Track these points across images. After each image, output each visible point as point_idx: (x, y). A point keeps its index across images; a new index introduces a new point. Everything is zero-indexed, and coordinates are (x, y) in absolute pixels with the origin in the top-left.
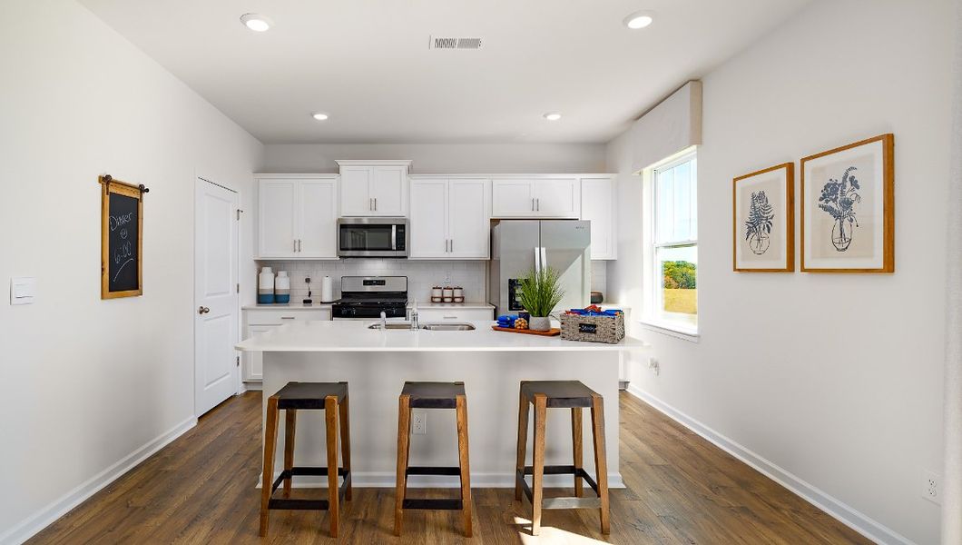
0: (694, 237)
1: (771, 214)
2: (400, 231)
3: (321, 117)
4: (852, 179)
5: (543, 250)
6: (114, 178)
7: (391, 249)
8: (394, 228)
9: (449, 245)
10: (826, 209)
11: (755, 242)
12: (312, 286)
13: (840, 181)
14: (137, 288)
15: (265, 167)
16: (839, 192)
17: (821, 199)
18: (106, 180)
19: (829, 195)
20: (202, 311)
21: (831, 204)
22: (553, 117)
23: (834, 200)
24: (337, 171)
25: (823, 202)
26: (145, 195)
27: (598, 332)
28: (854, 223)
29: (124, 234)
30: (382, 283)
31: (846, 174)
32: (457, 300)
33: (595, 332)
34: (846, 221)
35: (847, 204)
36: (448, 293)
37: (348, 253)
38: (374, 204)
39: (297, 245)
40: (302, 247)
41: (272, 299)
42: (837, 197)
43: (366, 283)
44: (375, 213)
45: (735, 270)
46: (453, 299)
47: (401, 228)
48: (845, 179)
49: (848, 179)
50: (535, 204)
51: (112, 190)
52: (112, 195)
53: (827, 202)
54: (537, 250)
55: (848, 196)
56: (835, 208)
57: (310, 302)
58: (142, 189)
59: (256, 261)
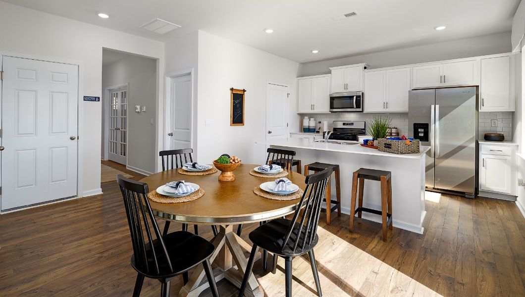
2: (358, 99)
3: (315, 52)
5: (437, 106)
6: (234, 88)
7: (353, 108)
8: (355, 97)
9: (386, 105)
12: (321, 125)
14: (242, 123)
15: (301, 75)
18: (232, 89)
20: (270, 132)
22: (439, 28)
24: (330, 72)
26: (245, 92)
27: (392, 148)
29: (238, 106)
30: (352, 124)
33: (390, 148)
37: (334, 110)
38: (346, 86)
39: (313, 107)
40: (315, 108)
41: (308, 130)
43: (344, 124)
44: (347, 91)
46: (391, 133)
47: (359, 97)
50: (443, 79)
51: (234, 92)
52: (234, 94)
54: (433, 107)
57: (319, 132)
58: (244, 91)
59: (298, 114)
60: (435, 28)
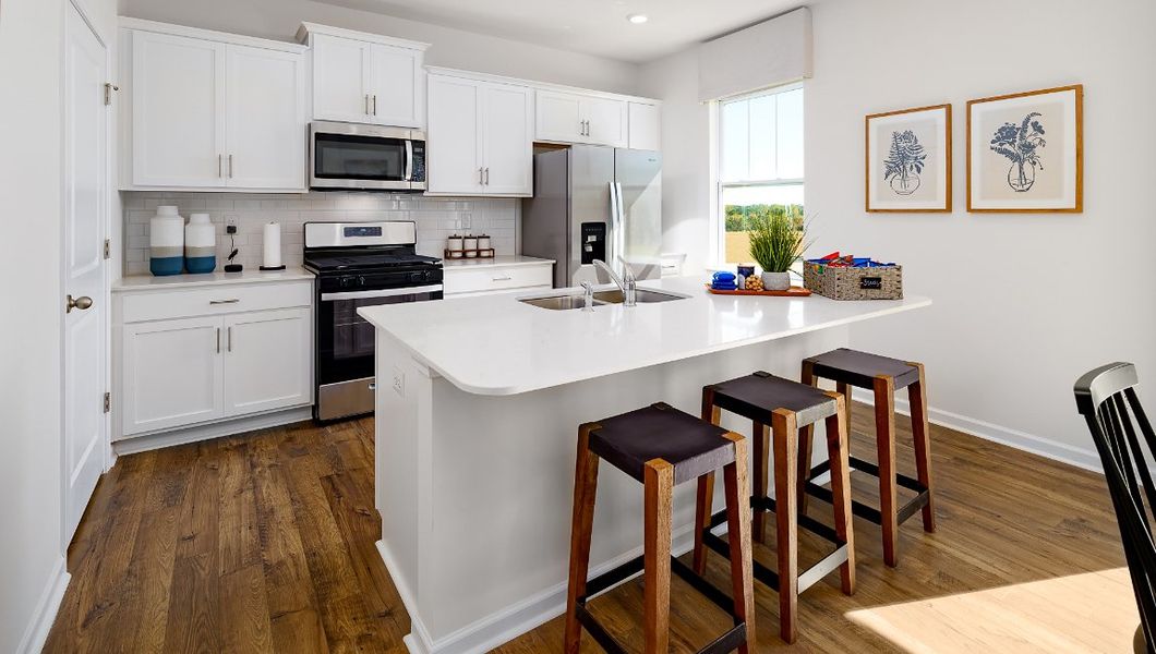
0: (799, 174)
1: (922, 154)
2: (417, 150)
4: (1035, 125)
5: (619, 186)
7: (402, 179)
8: (409, 145)
9: (484, 175)
10: (1001, 151)
11: (897, 182)
12: (239, 240)
13: (1019, 125)
16: (1018, 135)
17: (993, 142)
19: (1004, 138)
21: (1007, 146)
23: (1011, 144)
24: (304, 40)
25: (996, 145)
27: (883, 288)
28: (1037, 166)
30: (377, 232)
31: (1028, 119)
32: (484, 254)
33: (879, 288)
34: (1027, 166)
35: (1029, 148)
36: (471, 244)
37: (330, 183)
38: (371, 105)
39: (225, 164)
40: (233, 169)
41: (180, 266)
42: (1017, 142)
43: (349, 232)
44: (375, 120)
45: (868, 210)
46: (479, 252)
47: (419, 145)
48: (1025, 124)
49: (1029, 124)
50: (585, 128)
53: (1001, 145)
54: (612, 185)
55: (1029, 140)
56: (1013, 150)
57: (238, 269)
59: (120, 191)
60: (629, 17)
